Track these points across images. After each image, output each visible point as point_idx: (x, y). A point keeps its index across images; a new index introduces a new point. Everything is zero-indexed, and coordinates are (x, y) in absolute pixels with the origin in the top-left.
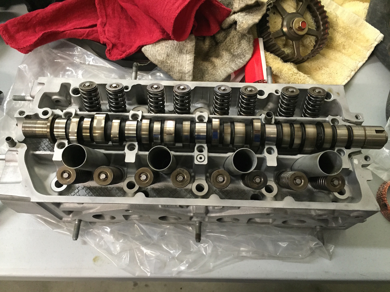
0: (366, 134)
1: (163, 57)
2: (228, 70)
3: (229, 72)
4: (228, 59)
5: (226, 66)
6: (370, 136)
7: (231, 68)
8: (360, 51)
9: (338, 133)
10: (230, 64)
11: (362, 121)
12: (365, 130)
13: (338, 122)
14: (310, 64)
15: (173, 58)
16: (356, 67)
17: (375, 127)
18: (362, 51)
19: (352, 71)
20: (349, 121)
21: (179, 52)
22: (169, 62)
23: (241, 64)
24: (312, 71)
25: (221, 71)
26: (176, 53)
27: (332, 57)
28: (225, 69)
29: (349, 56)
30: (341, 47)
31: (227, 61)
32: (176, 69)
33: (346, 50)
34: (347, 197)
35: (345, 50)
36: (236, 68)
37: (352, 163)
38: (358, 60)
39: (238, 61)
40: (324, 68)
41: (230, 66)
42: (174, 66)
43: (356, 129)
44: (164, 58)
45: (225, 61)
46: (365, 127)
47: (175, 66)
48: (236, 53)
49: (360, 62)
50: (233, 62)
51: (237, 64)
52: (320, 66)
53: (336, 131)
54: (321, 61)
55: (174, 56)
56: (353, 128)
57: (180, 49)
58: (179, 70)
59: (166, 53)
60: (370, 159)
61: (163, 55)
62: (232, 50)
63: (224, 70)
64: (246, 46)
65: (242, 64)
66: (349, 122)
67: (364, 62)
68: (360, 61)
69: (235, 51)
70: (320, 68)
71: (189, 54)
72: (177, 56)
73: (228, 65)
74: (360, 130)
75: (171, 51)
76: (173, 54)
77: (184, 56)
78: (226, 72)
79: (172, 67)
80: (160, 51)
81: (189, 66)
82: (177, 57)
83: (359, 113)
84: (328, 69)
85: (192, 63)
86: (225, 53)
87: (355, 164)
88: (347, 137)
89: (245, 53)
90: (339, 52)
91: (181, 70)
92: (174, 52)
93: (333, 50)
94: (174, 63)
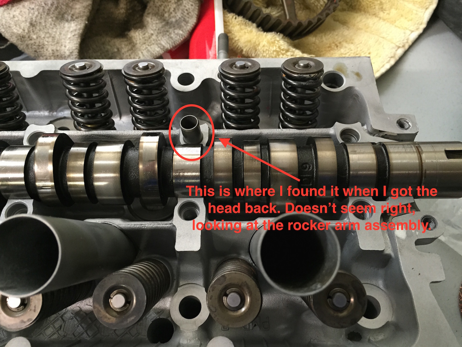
0: (423, 161)
1: (22, 28)
2: (155, 49)
3: (154, 53)
4: (155, 30)
5: (150, 43)
6: (434, 167)
7: (159, 45)
8: (412, 12)
9: (351, 162)
10: (158, 38)
11: (414, 133)
12: (420, 153)
13: (357, 136)
14: (320, 39)
15: (43, 29)
16: (406, 41)
17: (443, 145)
18: (415, 12)
19: (399, 47)
20: (382, 134)
21: (57, 18)
22: (35, 37)
23: (178, 37)
24: (322, 51)
25: (142, 53)
26: (50, 20)
27: (360, 25)
28: (149, 48)
29: (393, 22)
30: (377, 7)
31: (152, 32)
32: (47, 50)
33: (386, 12)
34: (383, 324)
35: (384, 13)
36: (169, 45)
37: (392, 237)
38: (410, 29)
39: (174, 32)
40: (345, 44)
41: (159, 42)
42: (44, 44)
43: (396, 150)
44: (24, 30)
45: (148, 33)
46: (421, 145)
47: (46, 43)
48: (174, 20)
49: (412, 32)
50: (166, 34)
51: (171, 38)
52: (337, 41)
53: (346, 157)
54: (341, 33)
55: (45, 25)
56: (390, 149)
57: (59, 13)
58: (53, 50)
59: (29, 20)
60: (435, 223)
61: (23, 24)
62: (166, 15)
63: (147, 50)
64: (189, 5)
65: (181, 36)
66: (383, 137)
67: (421, 31)
68: (413, 30)
69: (172, 15)
70: (338, 45)
71: (74, 21)
72: (51, 24)
73: (154, 40)
74: (406, 152)
75: (39, 15)
76: (43, 21)
77: (66, 25)
78: (149, 53)
79: (39, 46)
80: (18, 17)
81: (72, 42)
82: (51, 27)
83: (405, 115)
84: (352, 46)
85: (77, 36)
86: (151, 19)
87: (398, 238)
88: (374, 170)
89: (187, 16)
90: (374, 17)
91: (57, 50)
92: (46, 18)
93: (363, 12)
94: (44, 38)
